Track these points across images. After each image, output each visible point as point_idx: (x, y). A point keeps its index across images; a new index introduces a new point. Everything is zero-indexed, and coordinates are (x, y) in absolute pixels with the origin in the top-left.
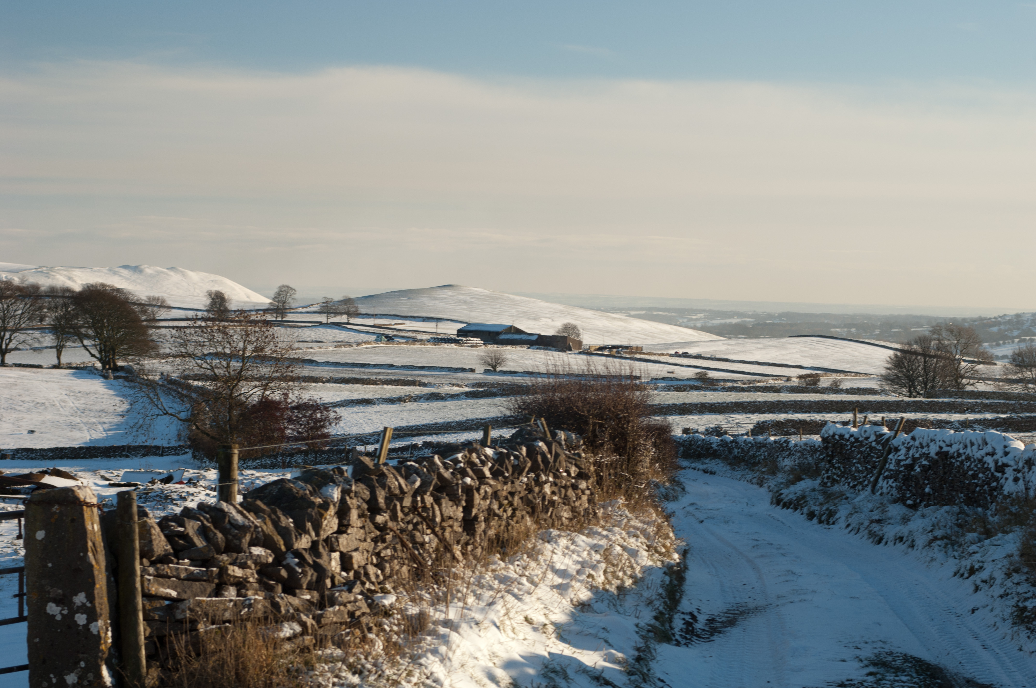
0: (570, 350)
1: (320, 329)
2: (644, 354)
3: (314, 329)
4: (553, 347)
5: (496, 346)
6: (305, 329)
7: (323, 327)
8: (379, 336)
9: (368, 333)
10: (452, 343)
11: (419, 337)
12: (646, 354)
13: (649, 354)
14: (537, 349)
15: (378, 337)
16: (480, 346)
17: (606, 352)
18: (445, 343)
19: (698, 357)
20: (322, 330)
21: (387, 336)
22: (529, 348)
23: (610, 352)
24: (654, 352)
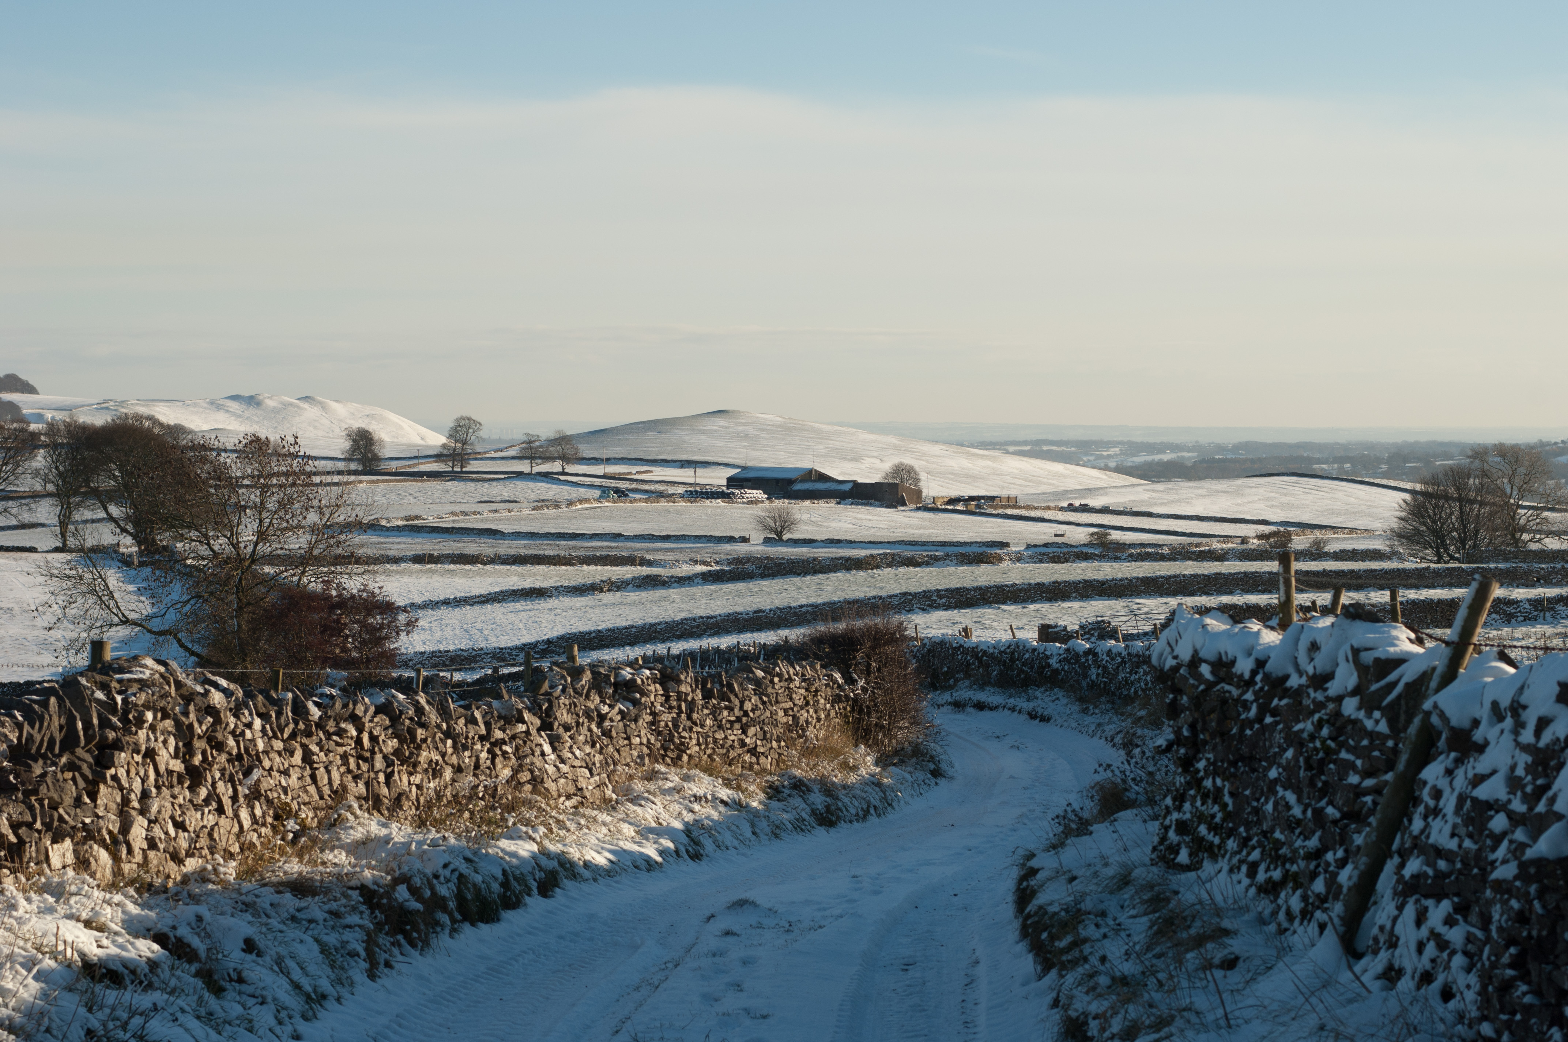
0: (904, 504)
1: (518, 483)
2: (1020, 507)
3: (507, 482)
4: (876, 500)
5: (786, 501)
6: (495, 483)
7: (521, 480)
8: (604, 490)
9: (591, 486)
10: (718, 498)
11: (671, 490)
12: (1024, 508)
13: (1028, 507)
14: (852, 504)
15: (604, 492)
16: (763, 502)
17: (960, 507)
18: (708, 498)
19: (1105, 510)
20: (520, 484)
21: (617, 491)
22: (838, 503)
23: (966, 506)
24: (1036, 505)
